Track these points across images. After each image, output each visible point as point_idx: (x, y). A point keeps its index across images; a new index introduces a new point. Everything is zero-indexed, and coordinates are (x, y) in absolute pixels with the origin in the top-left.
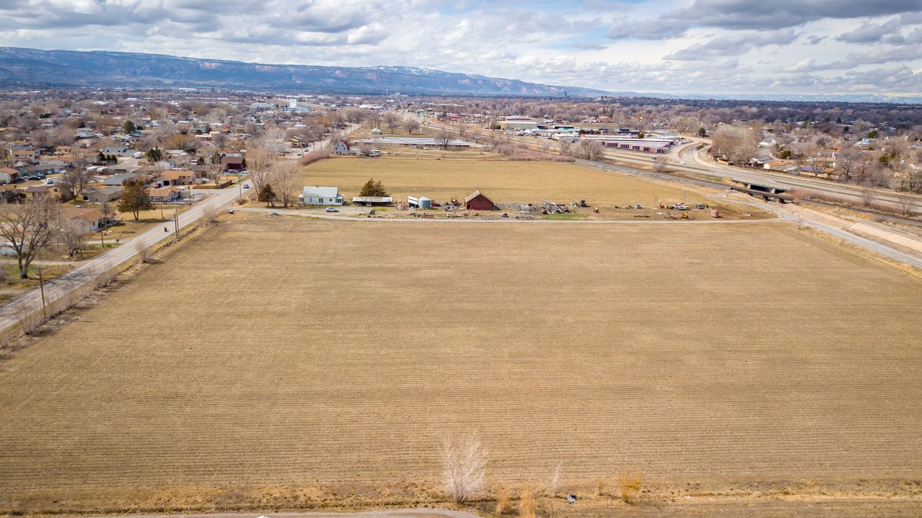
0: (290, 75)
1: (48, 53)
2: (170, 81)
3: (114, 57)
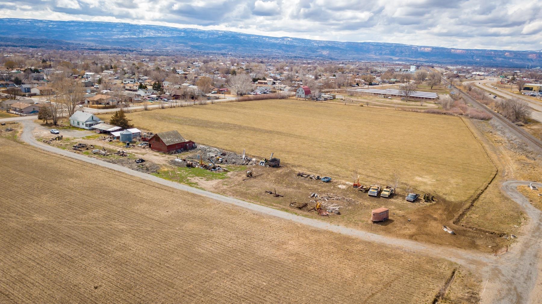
0: (473, 56)
1: (343, 43)
2: (397, 58)
3: (373, 45)
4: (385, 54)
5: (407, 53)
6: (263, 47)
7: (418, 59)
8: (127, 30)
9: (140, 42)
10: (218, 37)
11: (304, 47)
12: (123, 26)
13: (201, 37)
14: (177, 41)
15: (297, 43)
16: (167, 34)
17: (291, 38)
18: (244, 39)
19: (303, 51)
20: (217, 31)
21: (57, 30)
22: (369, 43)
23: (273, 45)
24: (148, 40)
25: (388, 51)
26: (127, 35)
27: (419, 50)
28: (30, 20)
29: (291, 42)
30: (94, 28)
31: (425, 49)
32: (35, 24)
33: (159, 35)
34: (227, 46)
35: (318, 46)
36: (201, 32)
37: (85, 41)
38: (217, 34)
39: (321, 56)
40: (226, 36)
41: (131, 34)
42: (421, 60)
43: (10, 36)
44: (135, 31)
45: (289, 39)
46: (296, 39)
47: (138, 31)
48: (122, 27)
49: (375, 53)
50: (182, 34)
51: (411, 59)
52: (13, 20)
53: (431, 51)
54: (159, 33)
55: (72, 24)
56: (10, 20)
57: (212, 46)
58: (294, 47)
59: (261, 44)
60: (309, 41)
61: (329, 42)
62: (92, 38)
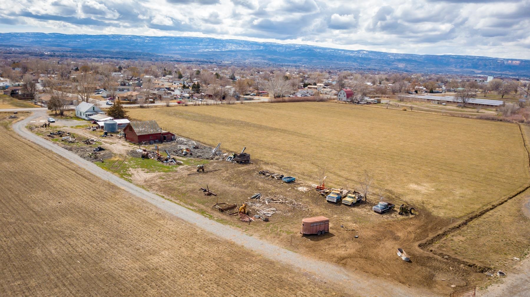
1: (421, 56)
2: (480, 72)
3: (453, 58)
4: (467, 67)
5: (491, 67)
6: (338, 60)
7: (504, 73)
8: (212, 44)
9: (222, 55)
10: (295, 50)
11: (380, 60)
12: (208, 40)
13: (279, 50)
14: (256, 54)
15: (373, 55)
16: (247, 47)
17: (367, 51)
18: (319, 52)
19: (379, 63)
20: (295, 45)
21: (152, 44)
22: (449, 56)
23: (349, 58)
24: (229, 53)
25: (470, 64)
26: (211, 49)
27: (505, 63)
28: (130, 36)
29: (366, 54)
30: (183, 43)
31: (513, 62)
32: (133, 39)
33: (240, 48)
34: (303, 59)
35: (395, 58)
36: (279, 46)
37: (174, 54)
38: (294, 48)
39: (397, 68)
40: (303, 50)
41: (214, 48)
42: (507, 73)
43: (112, 50)
44: (219, 45)
45: (365, 52)
46: (372, 52)
47: (222, 45)
48: (208, 42)
49: (456, 66)
50: (262, 48)
51: (496, 72)
52: (116, 36)
53: (520, 64)
54: (240, 47)
55: (165, 39)
56: (114, 36)
57: (288, 59)
58: (370, 59)
59: (336, 57)
60: (385, 54)
61: (406, 55)
62: (181, 52)
